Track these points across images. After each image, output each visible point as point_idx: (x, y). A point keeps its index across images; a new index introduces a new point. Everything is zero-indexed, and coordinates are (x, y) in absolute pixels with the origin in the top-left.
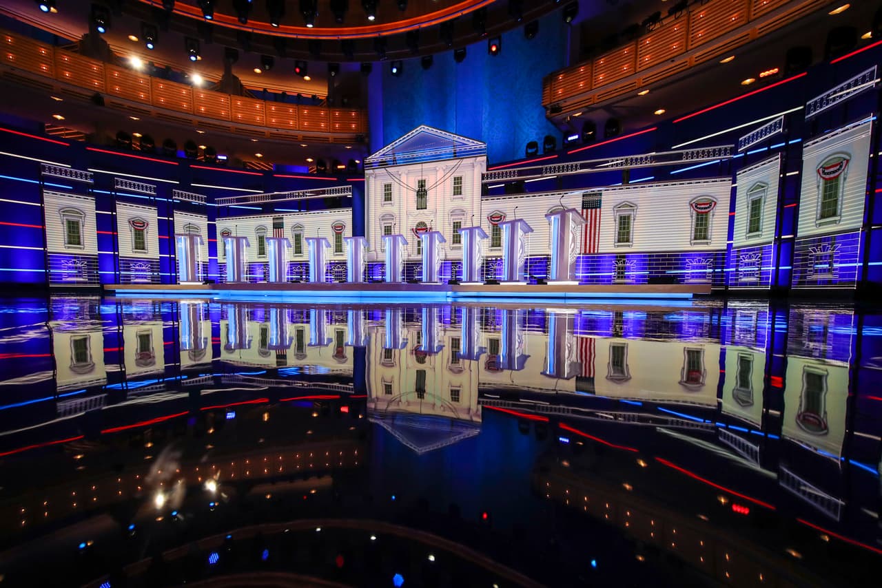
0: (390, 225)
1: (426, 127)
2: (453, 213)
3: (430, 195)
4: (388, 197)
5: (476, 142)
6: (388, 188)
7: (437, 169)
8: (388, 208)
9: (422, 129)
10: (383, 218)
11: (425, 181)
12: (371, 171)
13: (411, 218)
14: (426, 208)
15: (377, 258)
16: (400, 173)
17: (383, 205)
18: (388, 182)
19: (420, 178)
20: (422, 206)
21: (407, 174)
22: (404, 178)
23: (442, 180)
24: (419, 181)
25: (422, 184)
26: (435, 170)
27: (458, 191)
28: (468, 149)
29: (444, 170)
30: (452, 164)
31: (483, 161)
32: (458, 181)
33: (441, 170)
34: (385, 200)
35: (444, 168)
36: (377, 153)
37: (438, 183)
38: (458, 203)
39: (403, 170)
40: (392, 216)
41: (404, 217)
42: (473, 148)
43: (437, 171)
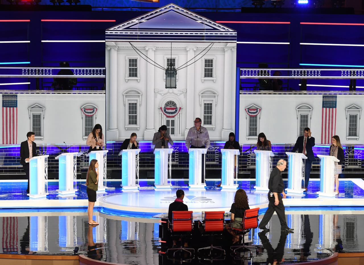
0: (135, 102)
1: (176, 7)
2: (203, 94)
3: (180, 74)
4: (133, 72)
5: (226, 28)
6: (133, 63)
7: (188, 49)
8: (133, 84)
9: (172, 8)
10: (127, 94)
11: (174, 60)
12: (114, 43)
13: (159, 97)
14: (176, 88)
15: (119, 136)
16: (147, 49)
17: (127, 81)
18: (133, 57)
19: (169, 57)
20: (171, 85)
21: (155, 51)
22: (151, 55)
23: (193, 61)
24: (168, 60)
25: (171, 63)
26: (186, 50)
27: (209, 73)
28: (219, 34)
29: (195, 51)
30: (203, 46)
31: (234, 47)
32: (209, 63)
33: (191, 51)
34: (130, 76)
35: (195, 49)
36: (121, 25)
37: (188, 64)
38: (208, 84)
39: (150, 46)
40: (138, 93)
41: (151, 94)
42: (224, 34)
43: (187, 51)
